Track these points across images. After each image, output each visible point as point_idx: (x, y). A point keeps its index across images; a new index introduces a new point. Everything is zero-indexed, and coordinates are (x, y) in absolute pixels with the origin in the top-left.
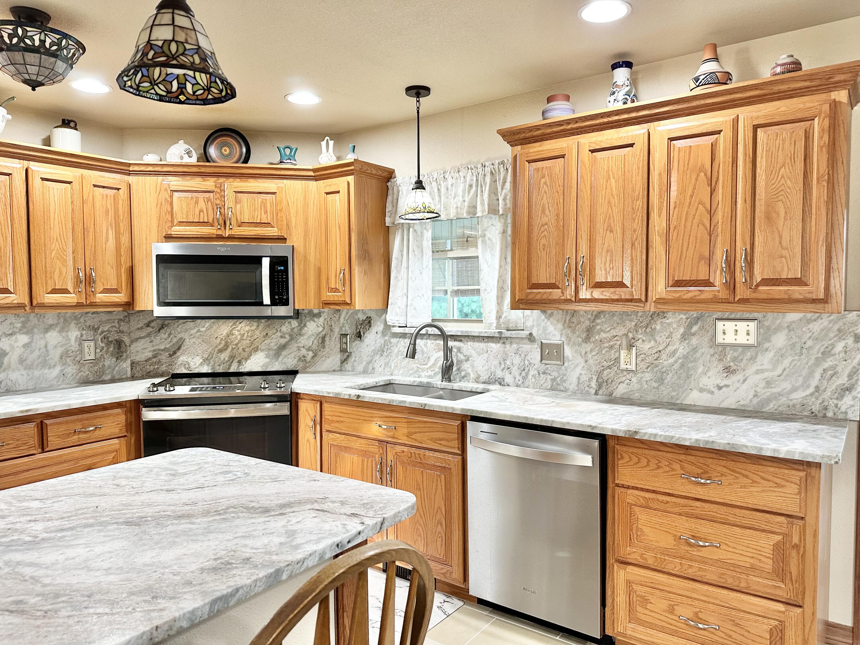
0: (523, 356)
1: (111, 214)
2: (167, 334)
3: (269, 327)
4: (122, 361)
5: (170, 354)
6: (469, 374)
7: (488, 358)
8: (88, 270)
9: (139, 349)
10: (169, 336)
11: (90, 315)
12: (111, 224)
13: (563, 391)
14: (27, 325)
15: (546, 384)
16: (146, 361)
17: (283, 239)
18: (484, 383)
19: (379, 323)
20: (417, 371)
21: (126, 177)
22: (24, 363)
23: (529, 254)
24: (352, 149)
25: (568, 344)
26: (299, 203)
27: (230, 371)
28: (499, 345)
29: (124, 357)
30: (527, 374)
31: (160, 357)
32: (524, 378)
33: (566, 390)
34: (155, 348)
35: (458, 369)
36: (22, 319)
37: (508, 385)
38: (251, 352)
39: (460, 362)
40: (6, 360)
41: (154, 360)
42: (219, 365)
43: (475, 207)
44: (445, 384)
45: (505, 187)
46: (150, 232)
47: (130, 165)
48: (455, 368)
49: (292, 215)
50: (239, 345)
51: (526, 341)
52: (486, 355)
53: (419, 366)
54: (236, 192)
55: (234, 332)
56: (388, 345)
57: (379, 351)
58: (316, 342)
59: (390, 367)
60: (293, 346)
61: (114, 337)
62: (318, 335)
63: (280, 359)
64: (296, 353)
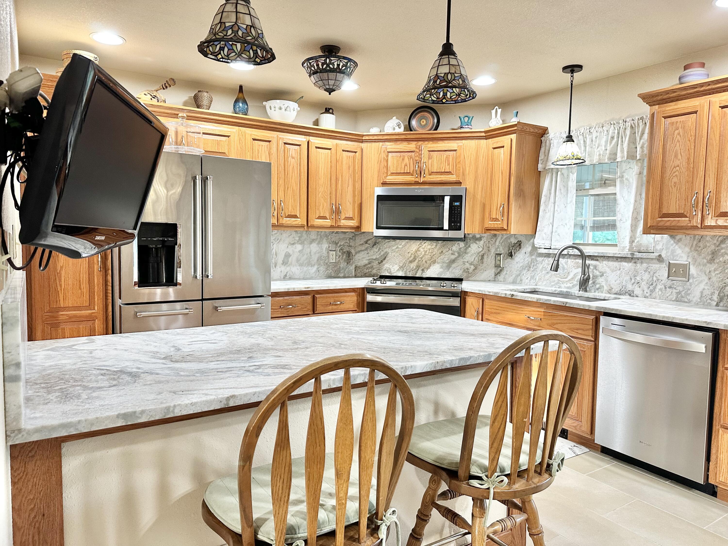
0: (652, 273)
1: (351, 168)
2: (378, 249)
3: (444, 246)
4: (350, 265)
5: (379, 262)
6: (603, 287)
7: (620, 274)
8: (337, 205)
9: (360, 258)
10: (379, 250)
11: (334, 234)
12: (351, 175)
13: (686, 302)
14: (301, 239)
15: (671, 296)
16: (364, 266)
17: (459, 183)
18: (616, 294)
19: (527, 246)
20: (558, 283)
21: (361, 144)
22: (299, 262)
23: (661, 190)
24: (515, 114)
25: (694, 264)
26: (472, 156)
27: (416, 276)
28: (630, 264)
29: (351, 263)
30: (655, 288)
31: (372, 264)
32: (652, 291)
33: (689, 302)
34: (369, 258)
35: (594, 283)
36: (299, 235)
37: (637, 296)
38: (430, 264)
39: (595, 277)
40: (290, 259)
41: (369, 266)
42: (410, 272)
43: (616, 154)
44: (582, 293)
45: (643, 138)
46: (373, 179)
47: (363, 136)
48: (590, 282)
49: (467, 166)
50: (423, 258)
51: (656, 261)
52: (619, 272)
53: (560, 279)
54: (429, 151)
55: (420, 249)
56: (534, 263)
57: (526, 267)
58: (476, 258)
59: (535, 279)
60: (460, 261)
61: (346, 249)
62: (478, 254)
63: (450, 270)
64: (462, 266)
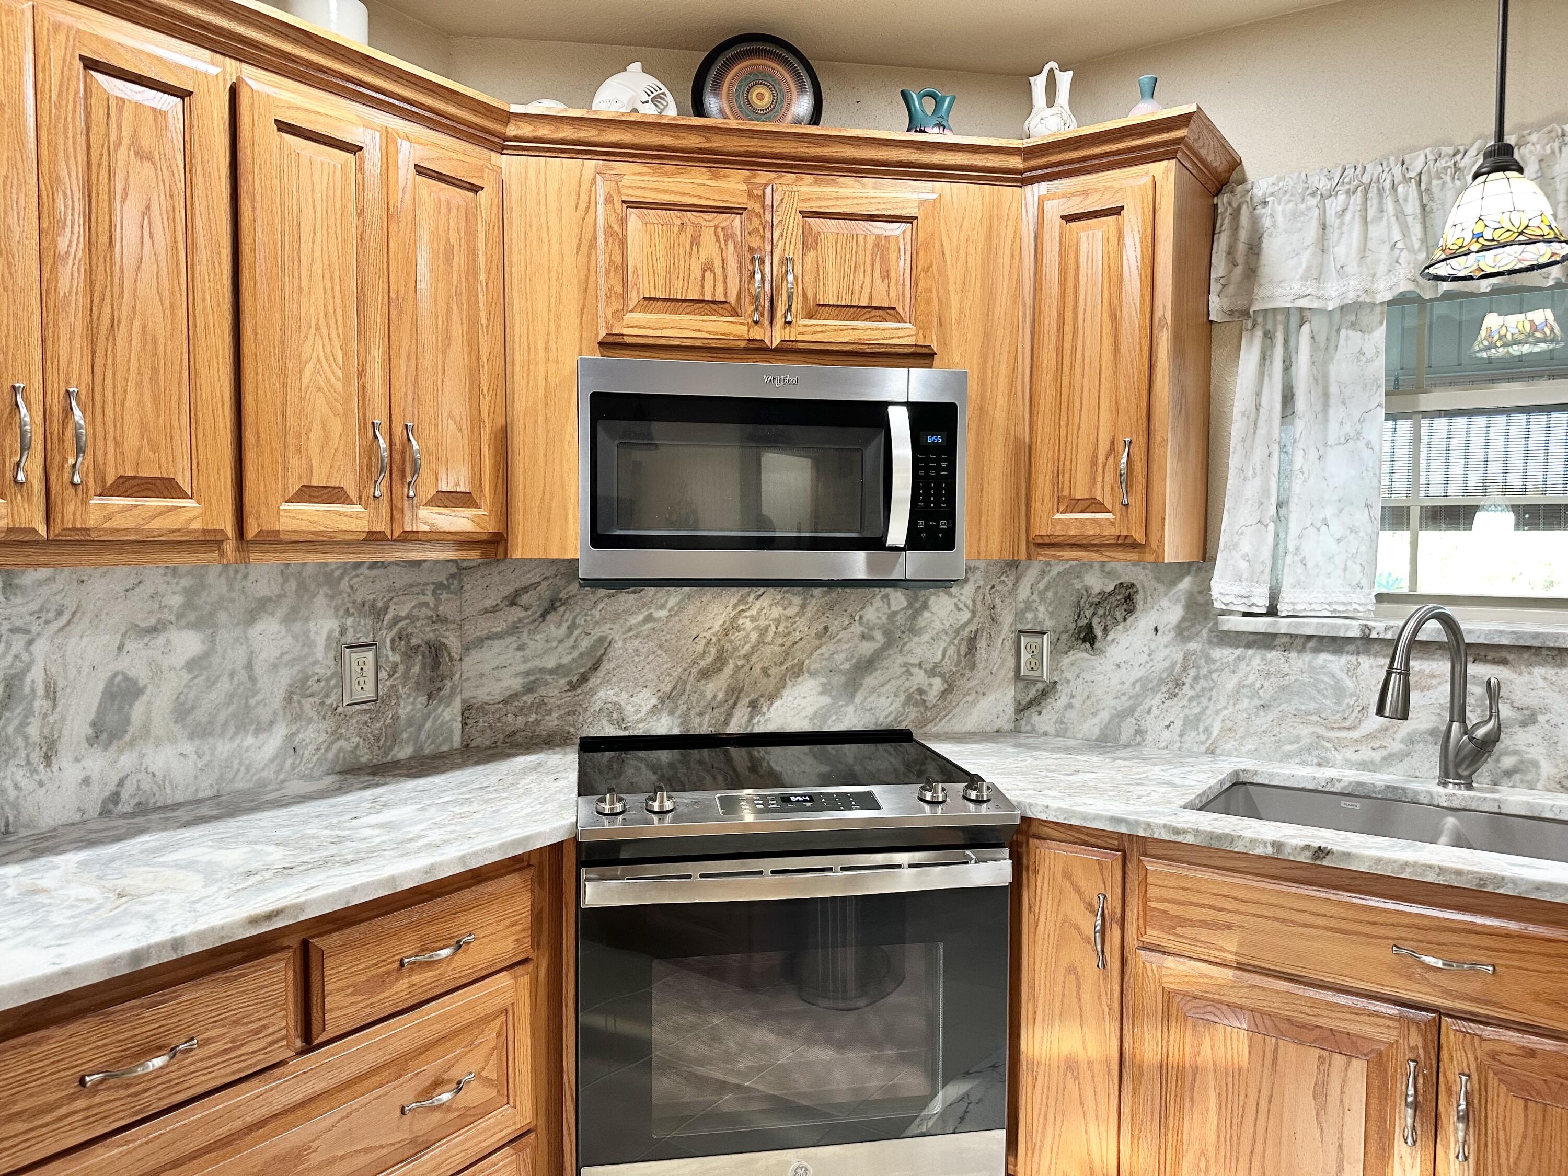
1: (458, 261)
2: (565, 625)
3: (831, 608)
4: (440, 701)
5: (570, 683)
6: (1536, 765)
8: (398, 430)
9: (487, 668)
10: (570, 632)
11: (364, 570)
12: (458, 294)
14: (199, 602)
16: (505, 702)
17: (928, 356)
19: (1165, 603)
21: (497, 159)
22: (189, 719)
24: (1147, 89)
26: (971, 250)
27: (728, 731)
29: (447, 691)
31: (542, 691)
34: (529, 665)
36: (186, 582)
38: (783, 678)
40: (138, 711)
41: (528, 699)
42: (701, 714)
44: (1455, 794)
46: (558, 326)
47: (507, 117)
49: (951, 287)
50: (754, 659)
53: (1321, 731)
54: (806, 214)
55: (741, 621)
56: (1198, 668)
57: (1162, 681)
58: (952, 650)
59: (1207, 730)
60: (894, 662)
61: (422, 634)
62: (957, 632)
63: (858, 699)
64: (899, 682)
